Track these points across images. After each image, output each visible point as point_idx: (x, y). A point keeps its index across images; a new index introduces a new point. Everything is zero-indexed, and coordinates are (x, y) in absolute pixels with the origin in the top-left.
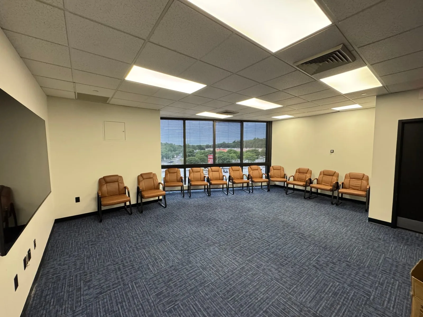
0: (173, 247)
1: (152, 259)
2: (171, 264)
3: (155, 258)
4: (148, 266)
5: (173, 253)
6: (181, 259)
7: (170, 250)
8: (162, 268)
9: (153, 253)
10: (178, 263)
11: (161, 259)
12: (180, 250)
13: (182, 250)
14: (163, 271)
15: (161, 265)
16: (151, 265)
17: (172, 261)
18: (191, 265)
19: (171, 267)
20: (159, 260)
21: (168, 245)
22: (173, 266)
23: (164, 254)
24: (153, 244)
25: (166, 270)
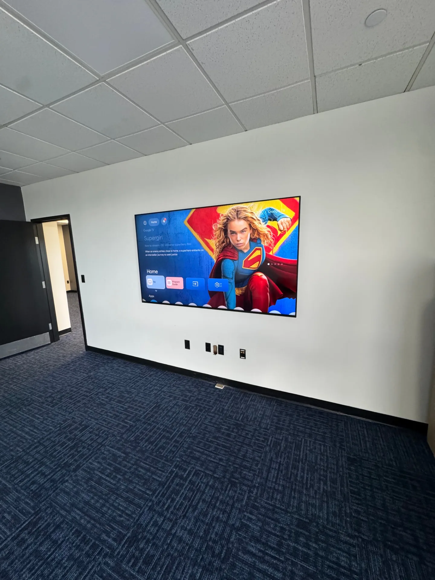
0: (89, 526)
1: (124, 467)
2: (80, 472)
3: (121, 472)
4: (124, 453)
5: (81, 505)
6: (58, 494)
7: (93, 513)
8: (96, 458)
9: (131, 482)
10: (63, 482)
11: (107, 476)
12: (64, 526)
13: (58, 527)
14: (90, 455)
15: (98, 462)
16: (120, 457)
17: (78, 480)
18: (33, 487)
19: (78, 467)
20: (108, 471)
21: (108, 528)
22: (75, 470)
23: (105, 491)
24: (151, 509)
25: (85, 459)
